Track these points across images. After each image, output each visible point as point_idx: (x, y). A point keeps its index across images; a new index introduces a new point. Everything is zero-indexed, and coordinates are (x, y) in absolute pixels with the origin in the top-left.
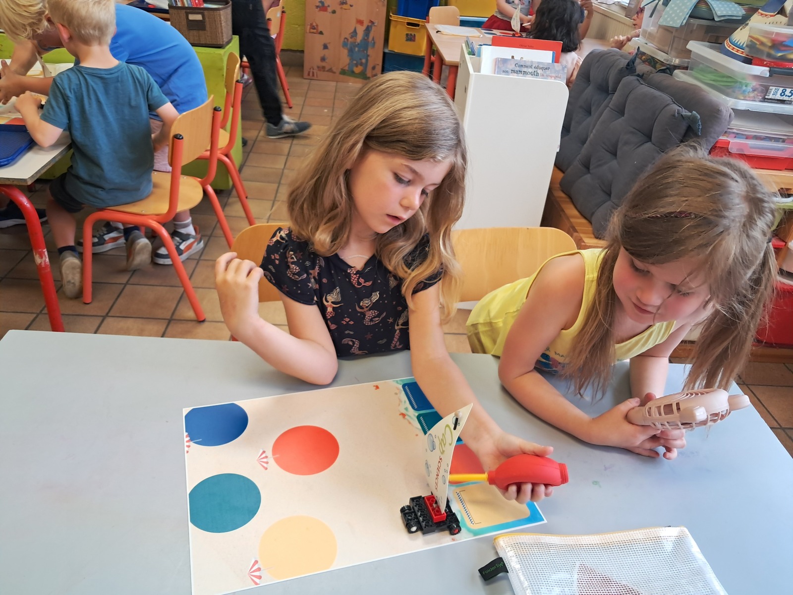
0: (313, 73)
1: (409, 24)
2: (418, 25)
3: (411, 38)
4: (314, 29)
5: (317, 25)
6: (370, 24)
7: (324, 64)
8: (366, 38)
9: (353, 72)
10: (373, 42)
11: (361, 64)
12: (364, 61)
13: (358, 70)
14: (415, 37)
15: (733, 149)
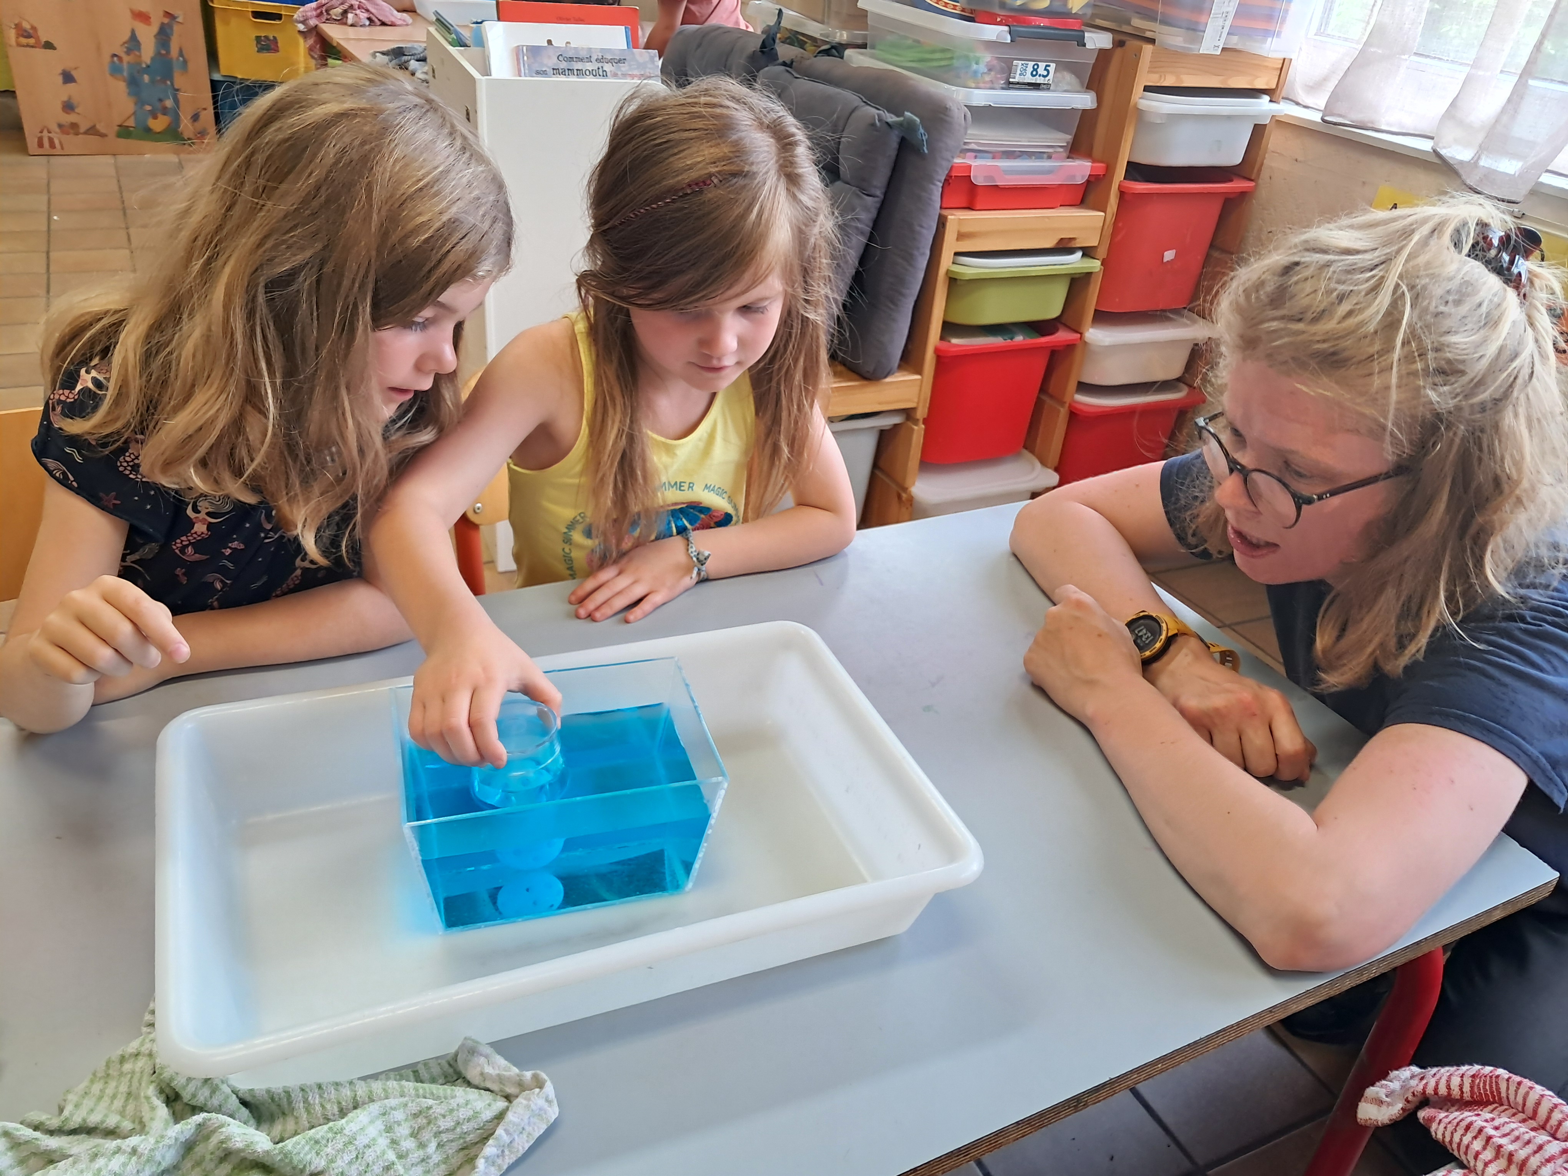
0: (51, 141)
1: (257, 15)
3: (267, 45)
4: (29, 37)
5: (33, 28)
6: (166, 21)
7: (72, 118)
8: (163, 52)
9: (148, 130)
10: (181, 59)
11: (165, 111)
12: (169, 103)
13: (159, 124)
14: (277, 43)
15: (978, 180)
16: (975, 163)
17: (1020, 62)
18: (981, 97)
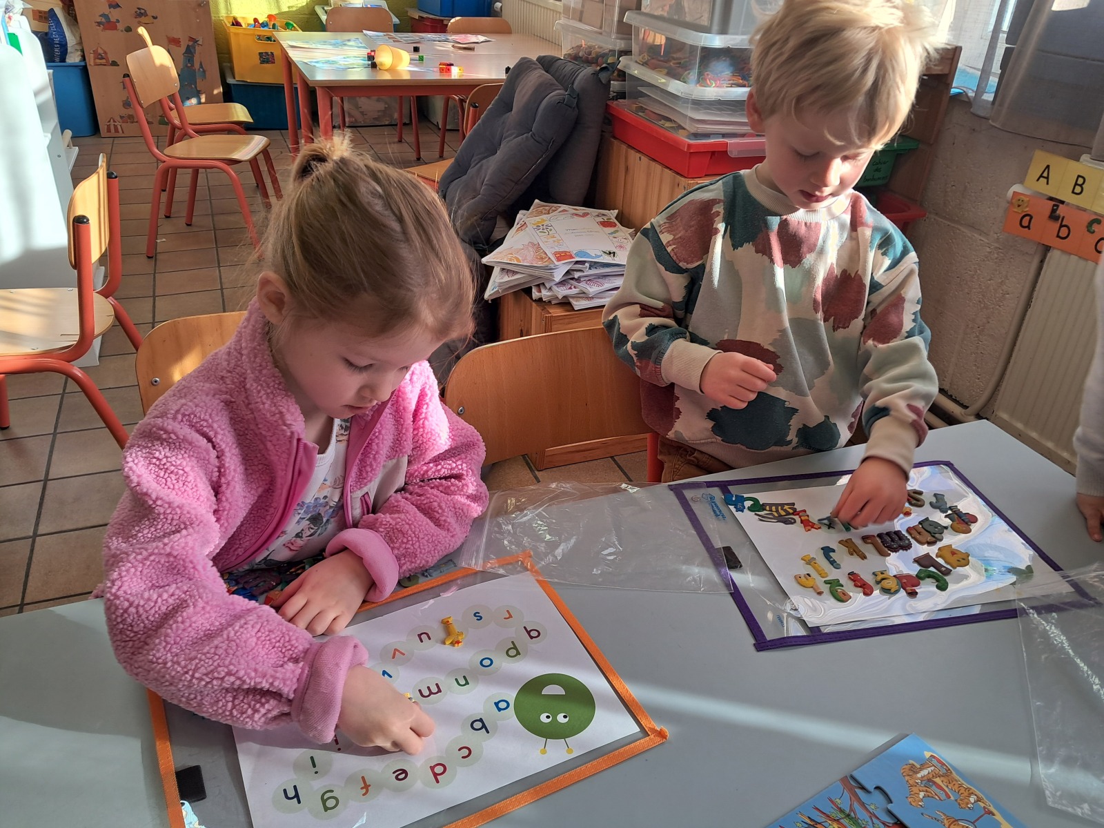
0: (116, 127)
3: (266, 59)
4: (102, 58)
5: (105, 53)
6: (191, 43)
7: (129, 112)
8: (189, 65)
10: (201, 69)
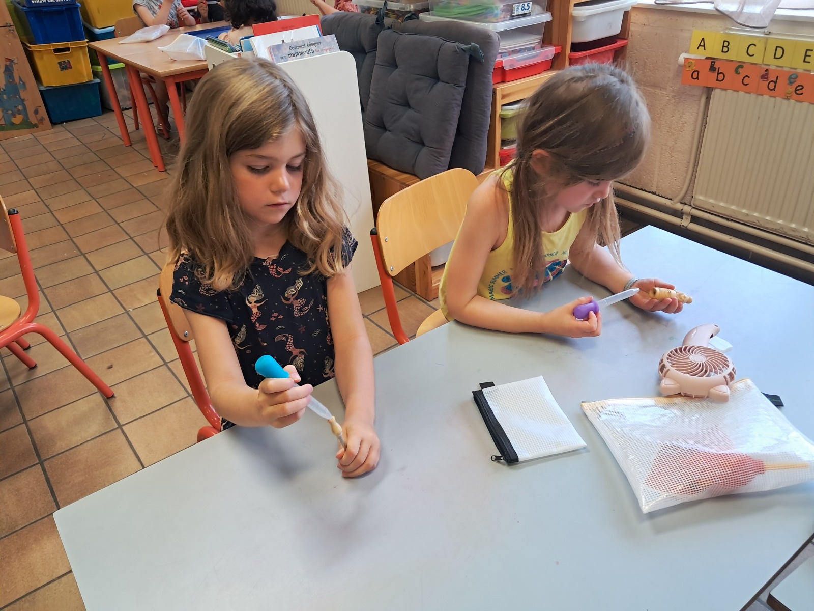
1: (56, 51)
2: (68, 49)
3: (65, 66)
6: (8, 63)
8: (11, 81)
9: (13, 124)
10: (21, 82)
11: (19, 112)
12: (20, 107)
13: (18, 120)
14: (70, 63)
15: (507, 67)
16: (504, 59)
17: (516, 5)
18: (502, 26)
